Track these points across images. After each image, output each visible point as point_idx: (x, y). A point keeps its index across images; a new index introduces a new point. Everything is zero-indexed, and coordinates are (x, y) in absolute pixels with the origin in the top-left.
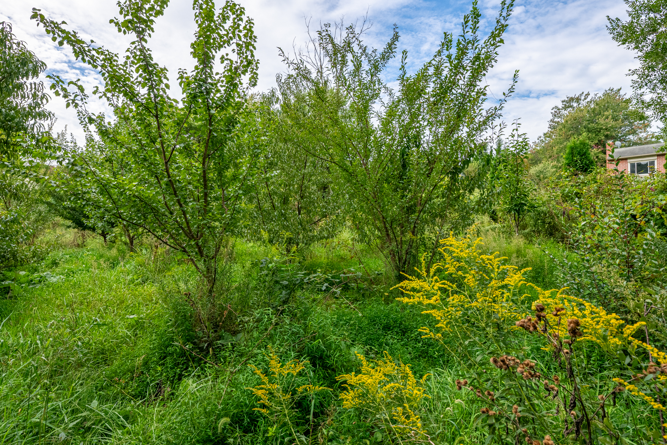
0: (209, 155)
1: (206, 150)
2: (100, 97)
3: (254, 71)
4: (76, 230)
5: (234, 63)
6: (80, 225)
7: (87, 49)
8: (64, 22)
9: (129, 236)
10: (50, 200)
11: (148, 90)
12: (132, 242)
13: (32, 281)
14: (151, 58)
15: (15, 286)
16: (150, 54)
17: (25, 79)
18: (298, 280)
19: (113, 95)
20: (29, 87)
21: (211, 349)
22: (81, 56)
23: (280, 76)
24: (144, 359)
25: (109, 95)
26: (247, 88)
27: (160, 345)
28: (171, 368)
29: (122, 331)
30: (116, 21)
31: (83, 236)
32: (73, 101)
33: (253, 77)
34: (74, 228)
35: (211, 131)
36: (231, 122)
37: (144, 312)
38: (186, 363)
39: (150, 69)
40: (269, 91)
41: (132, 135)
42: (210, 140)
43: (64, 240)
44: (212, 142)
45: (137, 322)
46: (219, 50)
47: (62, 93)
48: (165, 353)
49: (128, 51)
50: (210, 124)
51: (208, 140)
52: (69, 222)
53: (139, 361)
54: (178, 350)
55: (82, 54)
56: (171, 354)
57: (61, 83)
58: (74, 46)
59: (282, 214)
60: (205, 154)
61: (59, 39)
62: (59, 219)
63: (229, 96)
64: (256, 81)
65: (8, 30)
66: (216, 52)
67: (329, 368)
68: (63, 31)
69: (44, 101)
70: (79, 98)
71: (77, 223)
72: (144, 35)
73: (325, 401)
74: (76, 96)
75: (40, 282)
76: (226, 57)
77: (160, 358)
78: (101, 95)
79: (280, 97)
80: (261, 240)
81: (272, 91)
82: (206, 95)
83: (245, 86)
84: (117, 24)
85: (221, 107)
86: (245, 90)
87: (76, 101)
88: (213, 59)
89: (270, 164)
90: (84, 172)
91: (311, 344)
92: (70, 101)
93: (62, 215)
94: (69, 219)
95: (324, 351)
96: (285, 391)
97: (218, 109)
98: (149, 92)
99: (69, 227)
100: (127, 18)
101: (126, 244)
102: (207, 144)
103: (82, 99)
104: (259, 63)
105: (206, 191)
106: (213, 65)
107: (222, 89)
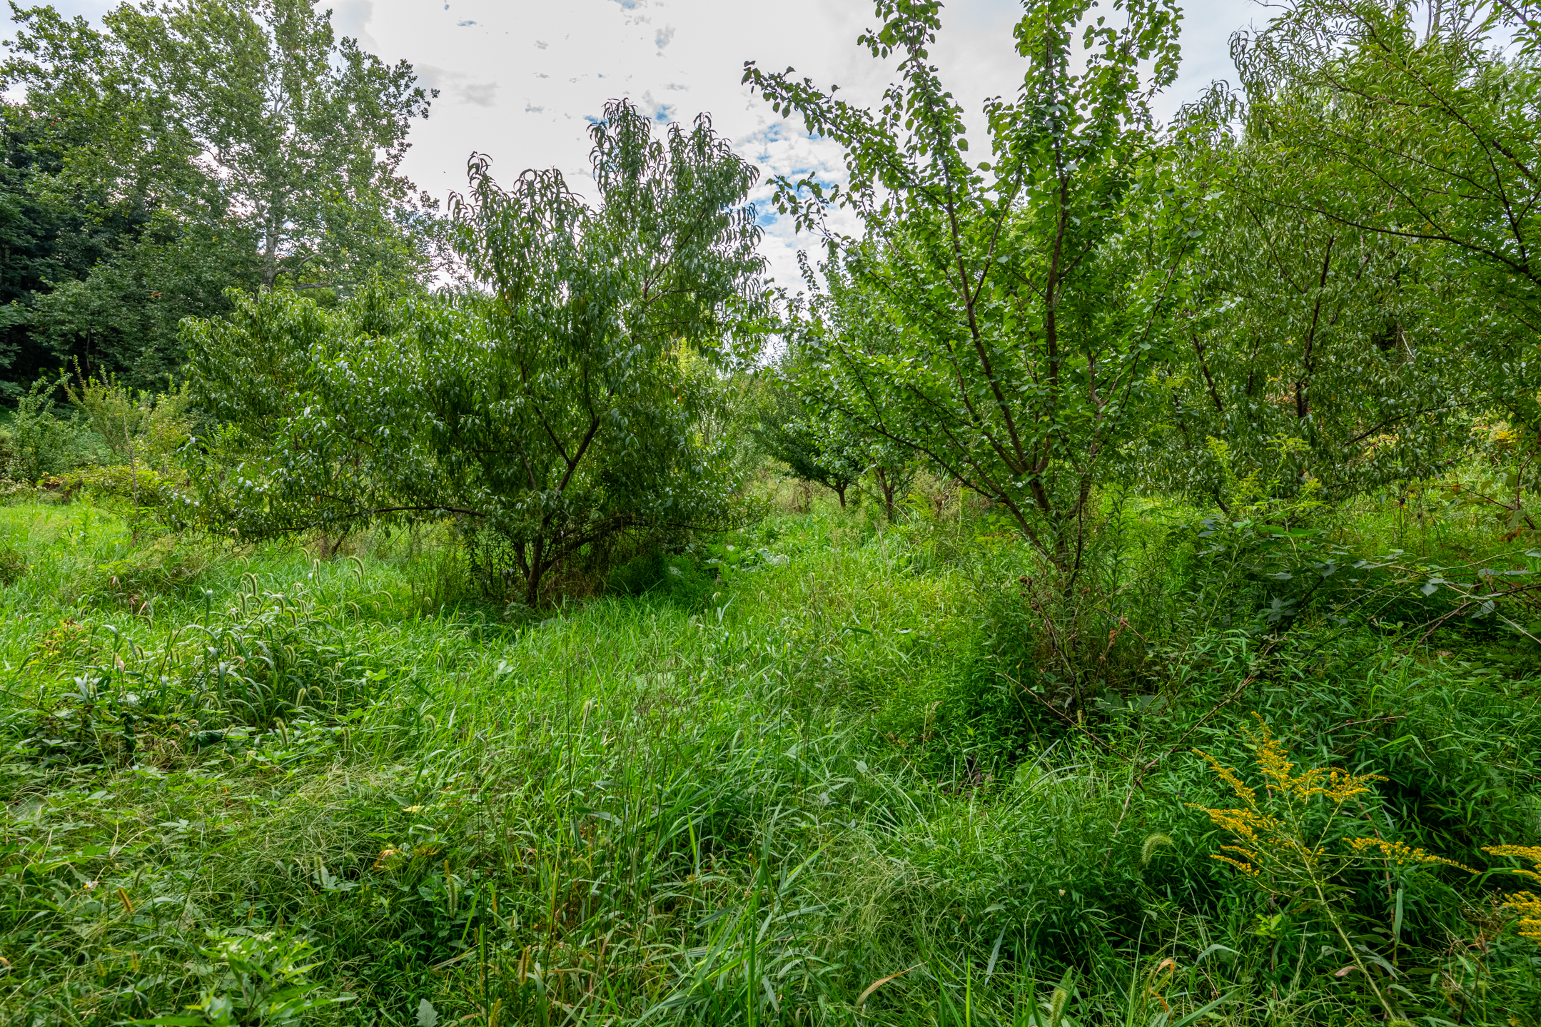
0: (1061, 275)
1: (1054, 263)
2: (842, 205)
3: (1169, 41)
4: (797, 480)
5: (1119, 34)
6: (805, 471)
7: (825, 107)
8: (790, 70)
9: (885, 486)
10: (760, 426)
11: (934, 155)
12: (890, 498)
13: (743, 561)
14: (936, 84)
15: (723, 566)
16: (935, 78)
17: (730, 205)
18: (1327, 567)
19: (863, 195)
20: (736, 217)
21: (1079, 713)
22: (817, 126)
23: (1243, 36)
24: (937, 709)
25: (856, 196)
26: (1151, 92)
27: (968, 689)
28: (994, 738)
29: (892, 651)
30: (868, 35)
31: (807, 491)
32: (806, 216)
33: (1165, 60)
34: (794, 477)
35: (1065, 215)
36: (1113, 188)
37: (926, 626)
38: (1024, 734)
39: (936, 109)
40: (1203, 94)
41: (899, 264)
42: (1064, 238)
43: (779, 499)
44: (1069, 241)
45: (915, 642)
46: (1079, 19)
47: (788, 205)
48: (977, 704)
49: (886, 95)
50: (1065, 200)
51: (1060, 237)
52: (786, 466)
53: (929, 711)
54: (1006, 703)
55: (818, 121)
56: (992, 709)
57: (787, 189)
58: (805, 109)
59: (1250, 416)
60: (1052, 273)
61: (783, 105)
62: (770, 461)
63: (1105, 126)
64: (1175, 67)
65: (707, 125)
66: (1073, 24)
67: (1447, 824)
68: (788, 88)
69: (755, 240)
70: (814, 208)
71: (798, 468)
72: (922, 43)
73: (1436, 909)
74: (810, 205)
75: (755, 563)
76: (1097, 28)
77: (969, 713)
78: (843, 199)
79: (1242, 97)
80: (1183, 488)
81: (1214, 90)
82: (1054, 132)
83: (1144, 87)
84: (871, 41)
85: (1090, 154)
86: (1144, 99)
87: (811, 216)
88: (1066, 41)
89: (1209, 287)
90: (823, 350)
91: (1379, 743)
92: (802, 219)
93: (775, 454)
94: (786, 460)
95: (1426, 775)
96: (1310, 841)
97: (1083, 159)
98: (935, 160)
99: (787, 474)
100: (891, 17)
101: (879, 501)
102: (1058, 247)
103: (818, 211)
104: (1181, 17)
105: (1055, 359)
106: (1068, 58)
107: (1087, 114)
